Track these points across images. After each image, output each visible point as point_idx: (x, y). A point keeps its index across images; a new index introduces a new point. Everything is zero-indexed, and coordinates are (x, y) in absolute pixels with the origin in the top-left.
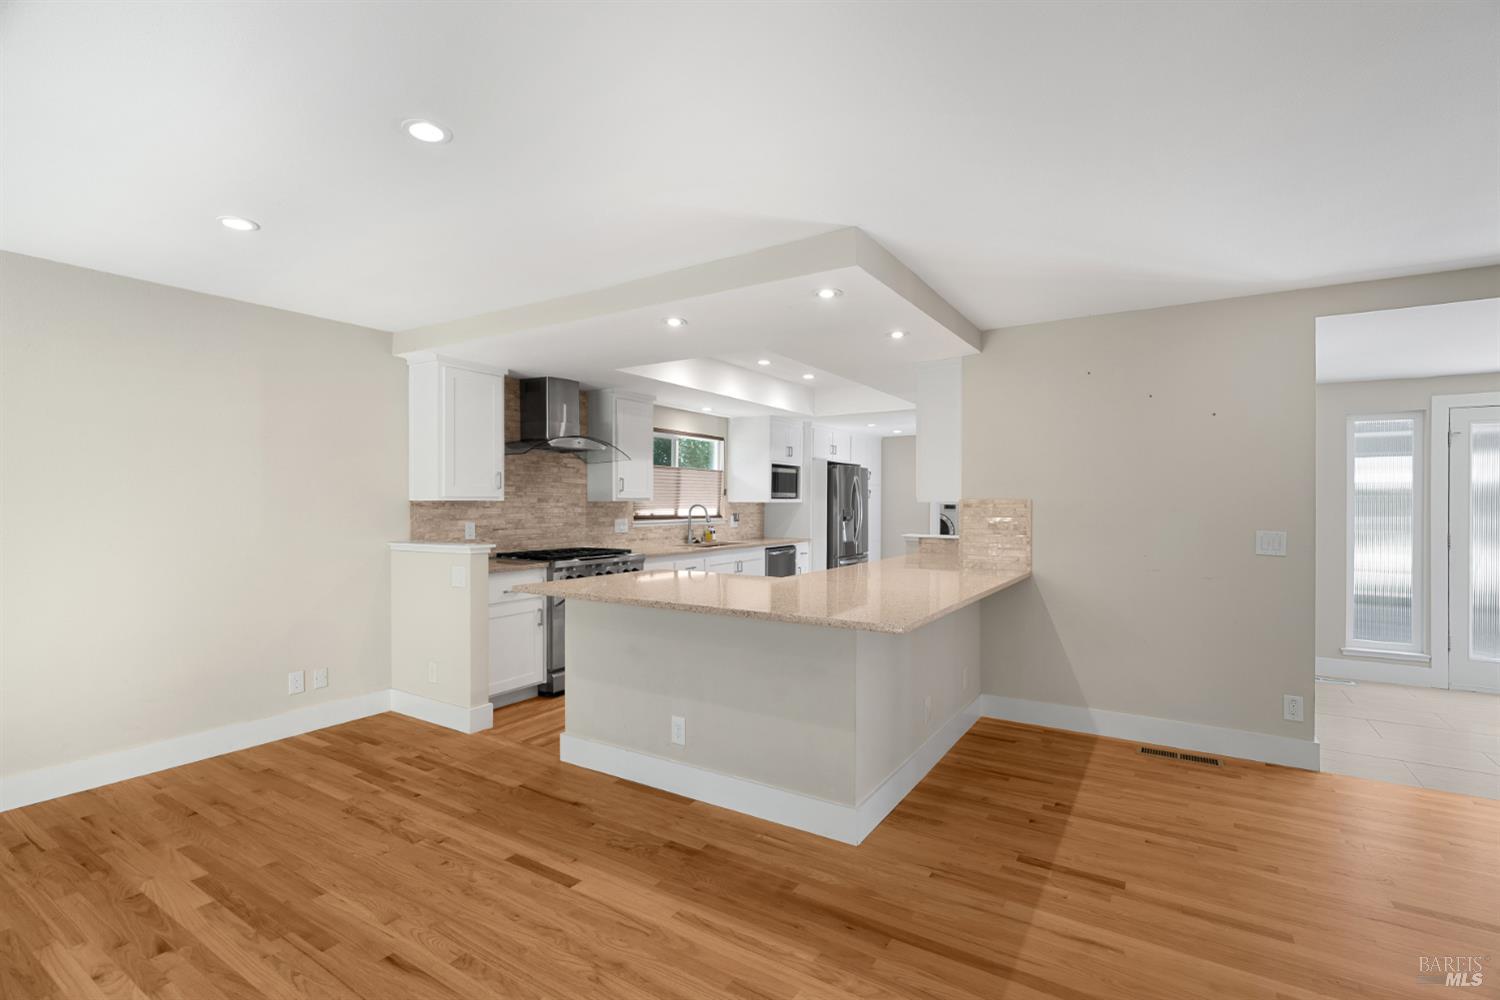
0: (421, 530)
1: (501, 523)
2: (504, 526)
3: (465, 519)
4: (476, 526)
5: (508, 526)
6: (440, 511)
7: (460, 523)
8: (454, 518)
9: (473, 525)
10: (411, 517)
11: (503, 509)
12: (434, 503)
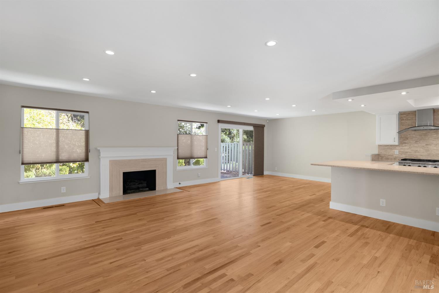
0: (381, 151)
1: (409, 150)
2: (410, 152)
3: (395, 149)
4: (399, 151)
5: (412, 152)
6: (387, 147)
7: (393, 150)
8: (391, 149)
9: (398, 151)
10: (378, 148)
11: (410, 147)
12: (385, 145)
